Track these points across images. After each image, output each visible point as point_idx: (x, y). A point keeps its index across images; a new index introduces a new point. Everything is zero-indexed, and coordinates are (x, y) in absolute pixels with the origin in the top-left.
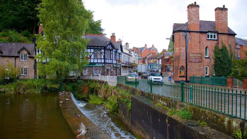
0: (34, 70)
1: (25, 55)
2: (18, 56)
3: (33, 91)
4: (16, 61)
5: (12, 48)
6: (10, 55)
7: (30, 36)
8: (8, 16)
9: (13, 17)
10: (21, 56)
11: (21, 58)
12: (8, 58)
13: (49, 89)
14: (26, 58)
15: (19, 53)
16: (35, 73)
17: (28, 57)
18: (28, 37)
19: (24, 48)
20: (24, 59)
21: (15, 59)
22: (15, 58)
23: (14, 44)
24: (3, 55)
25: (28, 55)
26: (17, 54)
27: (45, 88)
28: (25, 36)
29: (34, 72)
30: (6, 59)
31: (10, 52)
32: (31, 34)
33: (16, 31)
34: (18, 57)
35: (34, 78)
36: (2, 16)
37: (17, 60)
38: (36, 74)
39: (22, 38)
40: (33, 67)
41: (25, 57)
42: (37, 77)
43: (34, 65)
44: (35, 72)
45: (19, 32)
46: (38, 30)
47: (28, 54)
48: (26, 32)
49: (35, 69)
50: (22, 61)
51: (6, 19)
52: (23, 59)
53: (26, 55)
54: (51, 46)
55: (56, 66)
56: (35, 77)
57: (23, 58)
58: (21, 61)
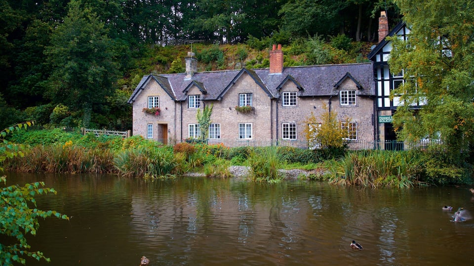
0: (373, 127)
1: (350, 92)
2: (337, 94)
3: (389, 181)
4: (332, 107)
5: (320, 78)
6: (319, 95)
7: (351, 48)
8: (303, 7)
9: (315, 8)
10: (341, 94)
11: (343, 100)
12: (313, 100)
13: (431, 178)
14: (354, 99)
15: (337, 89)
16: (376, 135)
17: (359, 96)
18: (346, 51)
19: (347, 77)
20: (348, 101)
21: (330, 103)
22: (330, 100)
23: (323, 68)
24: (304, 95)
25: (357, 92)
26: (334, 90)
27: (422, 176)
28: (339, 48)
29: (373, 133)
30: (312, 104)
31: (318, 87)
32: (352, 41)
33: (321, 39)
34: (335, 97)
35: (372, 147)
36: (292, 10)
37: (334, 103)
38: (378, 136)
39: (335, 53)
40: (370, 120)
41: (350, 96)
42: (380, 145)
43: (373, 116)
44: (375, 132)
45: (328, 41)
46: (378, 29)
47: (359, 89)
48: (342, 37)
49: (375, 127)
50: (344, 107)
51: (300, 15)
52: (346, 103)
53: (353, 92)
54: (437, 62)
55: (457, 115)
56: (377, 146)
57: (346, 99)
58: (341, 107)
